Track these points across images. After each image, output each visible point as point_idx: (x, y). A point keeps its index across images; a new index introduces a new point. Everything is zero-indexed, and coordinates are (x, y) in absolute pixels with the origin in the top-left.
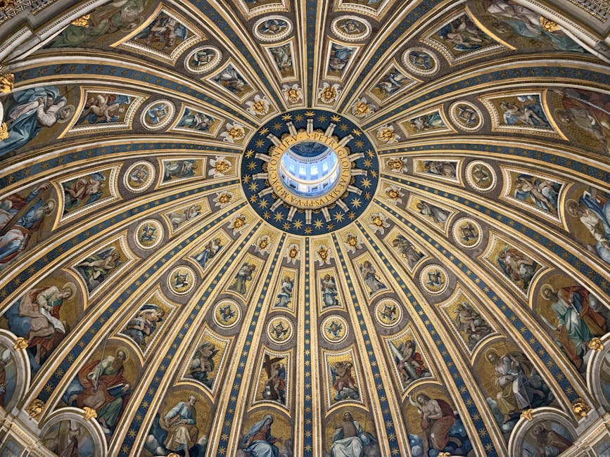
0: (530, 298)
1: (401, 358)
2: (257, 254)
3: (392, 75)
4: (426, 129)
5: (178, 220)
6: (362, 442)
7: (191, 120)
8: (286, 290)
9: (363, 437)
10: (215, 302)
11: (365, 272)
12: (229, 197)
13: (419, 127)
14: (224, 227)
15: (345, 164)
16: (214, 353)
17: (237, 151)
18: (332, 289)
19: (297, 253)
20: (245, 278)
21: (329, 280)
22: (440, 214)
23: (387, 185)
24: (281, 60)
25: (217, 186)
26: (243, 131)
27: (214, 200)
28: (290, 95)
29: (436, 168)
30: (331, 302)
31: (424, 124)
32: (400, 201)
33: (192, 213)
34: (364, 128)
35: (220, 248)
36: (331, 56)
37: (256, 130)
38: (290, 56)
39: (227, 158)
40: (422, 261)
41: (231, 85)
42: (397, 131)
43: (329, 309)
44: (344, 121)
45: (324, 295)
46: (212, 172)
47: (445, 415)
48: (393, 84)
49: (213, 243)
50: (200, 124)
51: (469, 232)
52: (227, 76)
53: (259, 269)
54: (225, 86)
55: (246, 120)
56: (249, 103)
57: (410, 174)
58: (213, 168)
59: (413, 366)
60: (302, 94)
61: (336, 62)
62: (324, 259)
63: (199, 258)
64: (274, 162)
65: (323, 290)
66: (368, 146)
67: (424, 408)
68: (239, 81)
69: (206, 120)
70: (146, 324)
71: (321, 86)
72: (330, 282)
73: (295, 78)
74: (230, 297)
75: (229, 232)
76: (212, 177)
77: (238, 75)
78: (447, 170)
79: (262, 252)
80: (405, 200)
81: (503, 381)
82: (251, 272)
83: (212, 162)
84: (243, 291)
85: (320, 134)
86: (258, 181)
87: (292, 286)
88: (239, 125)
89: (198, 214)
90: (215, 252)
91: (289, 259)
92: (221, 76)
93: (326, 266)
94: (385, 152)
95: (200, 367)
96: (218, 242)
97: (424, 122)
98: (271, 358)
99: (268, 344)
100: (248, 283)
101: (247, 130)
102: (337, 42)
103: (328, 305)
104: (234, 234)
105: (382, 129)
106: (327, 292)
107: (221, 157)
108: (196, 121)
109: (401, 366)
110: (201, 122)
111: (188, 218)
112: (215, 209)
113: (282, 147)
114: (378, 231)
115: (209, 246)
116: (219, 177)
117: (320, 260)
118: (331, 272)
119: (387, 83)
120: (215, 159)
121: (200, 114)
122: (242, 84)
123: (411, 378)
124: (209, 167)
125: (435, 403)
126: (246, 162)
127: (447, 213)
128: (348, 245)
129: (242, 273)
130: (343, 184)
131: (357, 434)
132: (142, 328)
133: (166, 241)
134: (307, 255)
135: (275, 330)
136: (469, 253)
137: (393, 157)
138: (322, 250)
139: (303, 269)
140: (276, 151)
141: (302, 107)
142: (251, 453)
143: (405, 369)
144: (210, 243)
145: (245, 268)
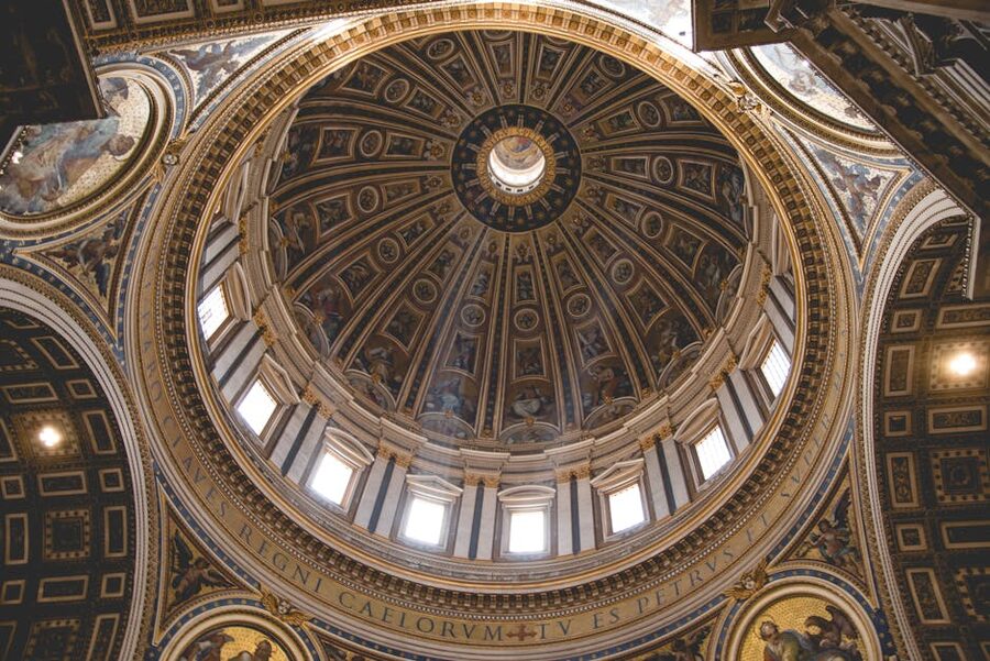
0: (693, 270)
1: (585, 342)
2: (458, 244)
3: (592, 78)
4: (620, 128)
5: (392, 194)
6: (541, 402)
7: (420, 101)
8: (482, 282)
9: (543, 399)
10: (415, 279)
11: (561, 269)
12: (438, 182)
13: (615, 126)
14: (431, 210)
15: (550, 163)
17: (451, 138)
18: (528, 285)
19: (496, 248)
20: (444, 263)
21: (525, 276)
22: (632, 210)
23: (587, 184)
25: (429, 168)
26: (459, 118)
27: (425, 182)
28: (505, 90)
30: (525, 297)
31: (618, 124)
32: (599, 199)
33: (404, 190)
34: (569, 126)
35: (425, 230)
37: (471, 120)
38: (509, 55)
39: (442, 143)
40: (615, 255)
41: (457, 74)
42: (598, 130)
43: (523, 303)
44: (551, 118)
45: (519, 290)
46: (427, 154)
47: (616, 375)
48: (592, 85)
49: (419, 224)
51: (654, 224)
52: (455, 66)
53: (458, 258)
54: (453, 75)
55: (465, 109)
56: (470, 94)
57: (608, 172)
58: (429, 150)
59: (595, 348)
60: (516, 90)
61: (546, 63)
62: (523, 256)
63: (405, 235)
64: (483, 155)
65: (519, 285)
66: (572, 145)
67: (599, 376)
68: (464, 72)
69: (431, 103)
70: (357, 278)
71: (533, 83)
72: (527, 279)
73: (512, 74)
74: (429, 277)
75: (434, 216)
76: (426, 159)
77: (464, 66)
78: (638, 168)
79: (463, 242)
80: (603, 198)
81: (666, 341)
82: (451, 259)
83: (429, 145)
84: (441, 275)
85: (529, 130)
86: (466, 171)
87: (489, 278)
88: (458, 112)
89: (409, 192)
90: (419, 232)
91: (488, 253)
92: (451, 66)
93: (524, 263)
94: (587, 151)
95: (397, 327)
97: (619, 121)
98: (463, 337)
99: (461, 325)
100: (446, 269)
101: (463, 119)
102: (548, 46)
103: (521, 299)
104: (438, 219)
105: (584, 128)
106: (522, 287)
107: (437, 141)
108: (423, 103)
109: (585, 349)
110: (426, 104)
112: (425, 192)
113: (492, 140)
114: (578, 231)
115: (414, 226)
116: (433, 160)
117: (518, 256)
118: (528, 268)
119: (588, 85)
120: (432, 143)
121: (427, 97)
122: (466, 74)
123: (592, 356)
124: (426, 149)
125: (610, 370)
126: (458, 150)
127: (637, 209)
128: (547, 244)
129: (442, 259)
130: (547, 182)
131: (537, 397)
132: (353, 279)
133: (380, 210)
134: (506, 251)
136: (652, 243)
137: (594, 156)
138: (522, 247)
139: (501, 264)
140: (487, 143)
141: (515, 102)
142: (440, 398)
143: (588, 350)
144: (416, 223)
145: (445, 254)
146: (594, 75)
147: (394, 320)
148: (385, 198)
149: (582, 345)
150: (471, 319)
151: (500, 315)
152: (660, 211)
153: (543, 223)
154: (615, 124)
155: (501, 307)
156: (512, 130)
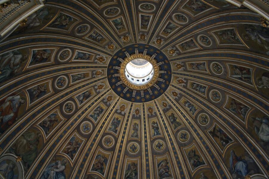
0: (214, 7)
1: (240, 76)
2: (168, 110)
3: (92, 37)
4: (123, 24)
5: (135, 134)
7: (96, 115)
8: (189, 106)
9: (264, 121)
13: (122, 27)
14: (149, 117)
15: (140, 56)
16: (195, 152)
17: (118, 100)
18: (198, 86)
19: (175, 92)
20: (175, 120)
21: (193, 85)
22: (170, 26)
23: (154, 43)
24: (80, 77)
25: (130, 113)
27: (136, 116)
28: (98, 75)
29: (145, 22)
30: (203, 90)
31: (120, 25)
32: (162, 40)
33: (136, 127)
34: (121, 47)
35: (157, 123)
36: (81, 59)
37: (112, 90)
38: (78, 74)
39: (120, 105)
41: (86, 97)
42: (124, 35)
44: (117, 54)
45: (199, 91)
46: (123, 113)
48: (97, 37)
49: (153, 125)
50: (99, 112)
54: (86, 99)
55: (105, 93)
56: (98, 91)
57: (148, 33)
58: (121, 112)
59: (245, 74)
60: (99, 70)
61: (85, 57)
62: (183, 82)
63: (156, 134)
64: (131, 86)
65: (197, 90)
66: (132, 46)
67: (265, 84)
68: (86, 94)
69: (99, 109)
70: (165, 169)
71: (96, 63)
72: (195, 85)
73: (90, 73)
74: (178, 131)
76: (125, 114)
77: (83, 94)
78: (146, 18)
79: (168, 107)
80: (162, 37)
84: (179, 124)
86: (136, 95)
87: (189, 102)
89: (138, 125)
90: (157, 126)
91: (177, 97)
92: (81, 101)
93: (186, 83)
94: (136, 40)
95: (195, 161)
96: (154, 123)
97: (119, 25)
98: (212, 131)
99: (205, 128)
100: (177, 120)
102: (73, 58)
103: (204, 92)
105: (122, 41)
106: (198, 89)
107: (118, 107)
108: (98, 113)
109: (243, 79)
110: (98, 111)
111: (137, 130)
112: (140, 118)
113: (124, 80)
114: (177, 53)
115: (153, 127)
116: (127, 111)
117: (183, 84)
118: (190, 82)
119: (97, 38)
120: (118, 109)
121: (95, 111)
122: (87, 93)
123: (250, 78)
125: (263, 77)
126: (125, 98)
127: (170, 23)
128: (180, 69)
129: (172, 120)
130: (150, 60)
131: (261, 123)
132: (165, 172)
133: (140, 143)
134: (178, 89)
135: (203, 121)
136: (192, 21)
137: (138, 38)
138: (179, 81)
139: (183, 94)
140: (125, 83)
141: (106, 70)
142: (237, 171)
143: (245, 78)
146: (91, 36)
147: (190, 161)
149: (240, 79)
150: (205, 121)
151: (208, 107)
152: (173, 13)
153: (170, 67)
155: (204, 105)
156: (121, 71)
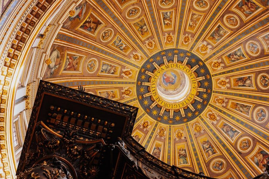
2: (148, 39)
3: (212, 150)
4: (179, 154)
5: (195, 17)
7: (238, 54)
8: (121, 45)
11: (111, 93)
12: (186, 42)
13: (180, 152)
14: (173, 32)
15: (168, 106)
18: (109, 71)
19: (135, 59)
20: (141, 28)
21: (114, 71)
23: (152, 123)
24: (241, 106)
27: (190, 35)
28: (221, 99)
29: (156, 152)
30: (104, 68)
31: (181, 154)
33: (193, 23)
34: (187, 125)
35: (165, 24)
36: (233, 128)
37: (211, 74)
38: (241, 112)
41: (243, 80)
44: (194, 117)
46: (205, 43)
48: (207, 148)
49: (169, 22)
50: (233, 56)
52: (248, 82)
54: (244, 78)
55: (220, 74)
56: (228, 80)
57: (156, 138)
58: (207, 45)
60: (218, 105)
61: (228, 128)
62: (125, 73)
64: (188, 71)
65: (111, 66)
68: (242, 84)
69: (233, 59)
71: (219, 116)
72: (112, 71)
73: (229, 107)
75: (169, 32)
76: (203, 42)
77: (245, 86)
79: (147, 42)
82: (142, 32)
85: (192, 101)
86: (183, 58)
89: (190, 25)
90: (165, 21)
91: (134, 53)
92: (250, 80)
93: (121, 72)
94: (170, 129)
97: (183, 155)
98: (99, 26)
106: (109, 67)
108: (235, 55)
110: (234, 57)
112: (185, 33)
113: (194, 79)
115: (170, 20)
117: (126, 70)
118: (118, 74)
119: (208, 146)
120: (210, 49)
121: (238, 60)
122: (240, 84)
128: (126, 89)
129: (144, 27)
130: (158, 99)
133: (191, 8)
134: (131, 64)
135: (108, 32)
137: (166, 133)
138: (130, 74)
139: (125, 59)
140: (194, 76)
141: (211, 102)
144: (171, 21)
145: (146, 30)
146: (214, 152)
148: (195, 12)
153: (138, 90)
154: (183, 152)
156: (194, 92)
